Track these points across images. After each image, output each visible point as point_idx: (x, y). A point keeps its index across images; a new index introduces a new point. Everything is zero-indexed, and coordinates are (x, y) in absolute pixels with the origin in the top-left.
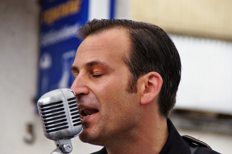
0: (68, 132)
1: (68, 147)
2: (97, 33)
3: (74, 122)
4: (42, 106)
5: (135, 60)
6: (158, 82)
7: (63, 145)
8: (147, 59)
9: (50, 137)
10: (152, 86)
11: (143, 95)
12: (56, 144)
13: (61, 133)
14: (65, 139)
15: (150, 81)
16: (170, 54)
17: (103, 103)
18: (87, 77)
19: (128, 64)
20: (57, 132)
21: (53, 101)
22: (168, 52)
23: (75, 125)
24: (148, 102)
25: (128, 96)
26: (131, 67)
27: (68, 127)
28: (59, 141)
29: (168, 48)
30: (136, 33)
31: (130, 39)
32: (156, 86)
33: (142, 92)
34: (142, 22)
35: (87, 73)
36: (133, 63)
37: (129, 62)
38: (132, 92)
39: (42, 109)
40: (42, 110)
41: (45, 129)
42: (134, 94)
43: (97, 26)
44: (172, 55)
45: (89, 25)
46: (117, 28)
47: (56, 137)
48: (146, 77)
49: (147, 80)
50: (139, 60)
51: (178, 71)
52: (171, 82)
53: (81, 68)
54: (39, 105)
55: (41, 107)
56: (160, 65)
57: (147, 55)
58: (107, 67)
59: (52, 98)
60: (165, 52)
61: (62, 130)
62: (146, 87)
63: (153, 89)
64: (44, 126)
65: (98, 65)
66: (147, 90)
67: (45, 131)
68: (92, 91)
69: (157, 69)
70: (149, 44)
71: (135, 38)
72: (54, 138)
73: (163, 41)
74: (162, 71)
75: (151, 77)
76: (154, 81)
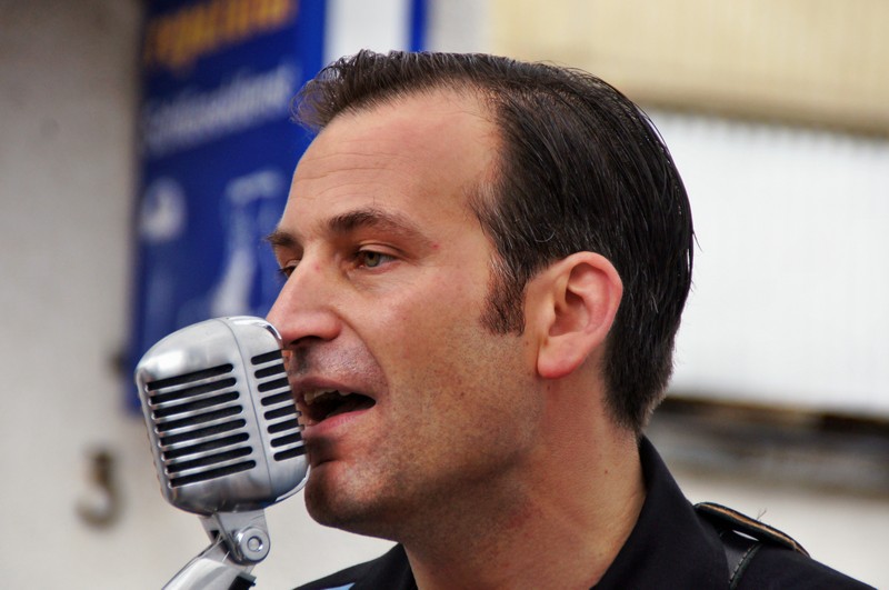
0: (255, 484)
1: (254, 541)
2: (373, 105)
3: (275, 443)
4: (155, 383)
5: (518, 205)
6: (606, 291)
7: (234, 532)
8: (562, 206)
9: (184, 503)
10: (582, 308)
11: (546, 343)
12: (206, 529)
13: (224, 485)
14: (241, 510)
15: (576, 288)
16: (653, 185)
17: (395, 372)
18: (332, 272)
19: (491, 225)
20: (212, 483)
21: (196, 365)
22: (645, 177)
23: (279, 457)
24: (567, 366)
25: (492, 345)
26: (503, 235)
27: (252, 464)
28: (218, 518)
29: (645, 163)
30: (522, 103)
31: (498, 127)
32: (596, 308)
33: (544, 330)
34: (546, 63)
35: (332, 256)
36: (509, 216)
37: (493, 216)
38: (505, 330)
39: (152, 393)
40: (156, 399)
41: (166, 470)
42: (510, 338)
43: (373, 79)
44: (660, 192)
45: (343, 73)
46: (450, 87)
47: (208, 502)
48: (558, 272)
49: (563, 283)
50: (531, 210)
51: (681, 253)
52: (655, 293)
53: (312, 239)
54: (142, 380)
55: (150, 389)
56: (613, 229)
57: (564, 190)
58: (411, 232)
59: (192, 353)
60: (632, 180)
61: (232, 476)
62: (557, 309)
63: (583, 319)
64: (163, 459)
65: (377, 225)
66: (562, 323)
67: (166, 479)
68: (352, 327)
69: (601, 244)
70: (573, 148)
71: (520, 126)
72: (200, 506)
73: (625, 136)
74: (619, 252)
75: (576, 273)
76: (589, 288)
